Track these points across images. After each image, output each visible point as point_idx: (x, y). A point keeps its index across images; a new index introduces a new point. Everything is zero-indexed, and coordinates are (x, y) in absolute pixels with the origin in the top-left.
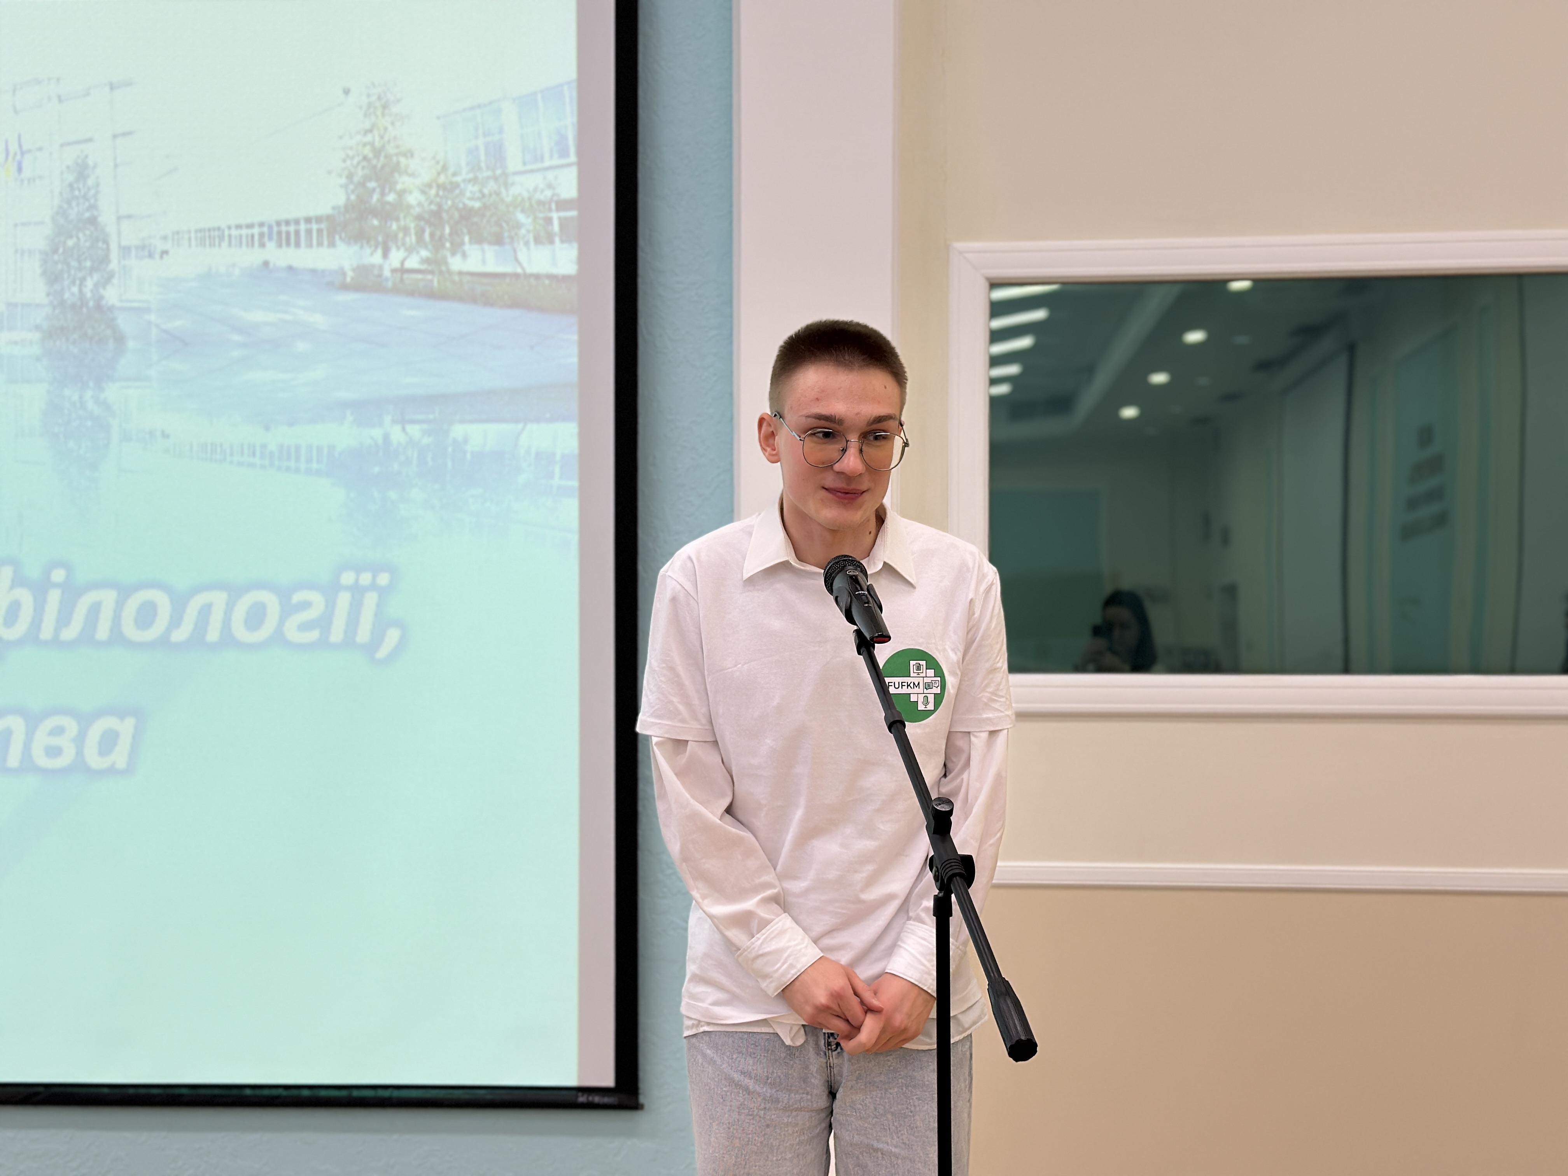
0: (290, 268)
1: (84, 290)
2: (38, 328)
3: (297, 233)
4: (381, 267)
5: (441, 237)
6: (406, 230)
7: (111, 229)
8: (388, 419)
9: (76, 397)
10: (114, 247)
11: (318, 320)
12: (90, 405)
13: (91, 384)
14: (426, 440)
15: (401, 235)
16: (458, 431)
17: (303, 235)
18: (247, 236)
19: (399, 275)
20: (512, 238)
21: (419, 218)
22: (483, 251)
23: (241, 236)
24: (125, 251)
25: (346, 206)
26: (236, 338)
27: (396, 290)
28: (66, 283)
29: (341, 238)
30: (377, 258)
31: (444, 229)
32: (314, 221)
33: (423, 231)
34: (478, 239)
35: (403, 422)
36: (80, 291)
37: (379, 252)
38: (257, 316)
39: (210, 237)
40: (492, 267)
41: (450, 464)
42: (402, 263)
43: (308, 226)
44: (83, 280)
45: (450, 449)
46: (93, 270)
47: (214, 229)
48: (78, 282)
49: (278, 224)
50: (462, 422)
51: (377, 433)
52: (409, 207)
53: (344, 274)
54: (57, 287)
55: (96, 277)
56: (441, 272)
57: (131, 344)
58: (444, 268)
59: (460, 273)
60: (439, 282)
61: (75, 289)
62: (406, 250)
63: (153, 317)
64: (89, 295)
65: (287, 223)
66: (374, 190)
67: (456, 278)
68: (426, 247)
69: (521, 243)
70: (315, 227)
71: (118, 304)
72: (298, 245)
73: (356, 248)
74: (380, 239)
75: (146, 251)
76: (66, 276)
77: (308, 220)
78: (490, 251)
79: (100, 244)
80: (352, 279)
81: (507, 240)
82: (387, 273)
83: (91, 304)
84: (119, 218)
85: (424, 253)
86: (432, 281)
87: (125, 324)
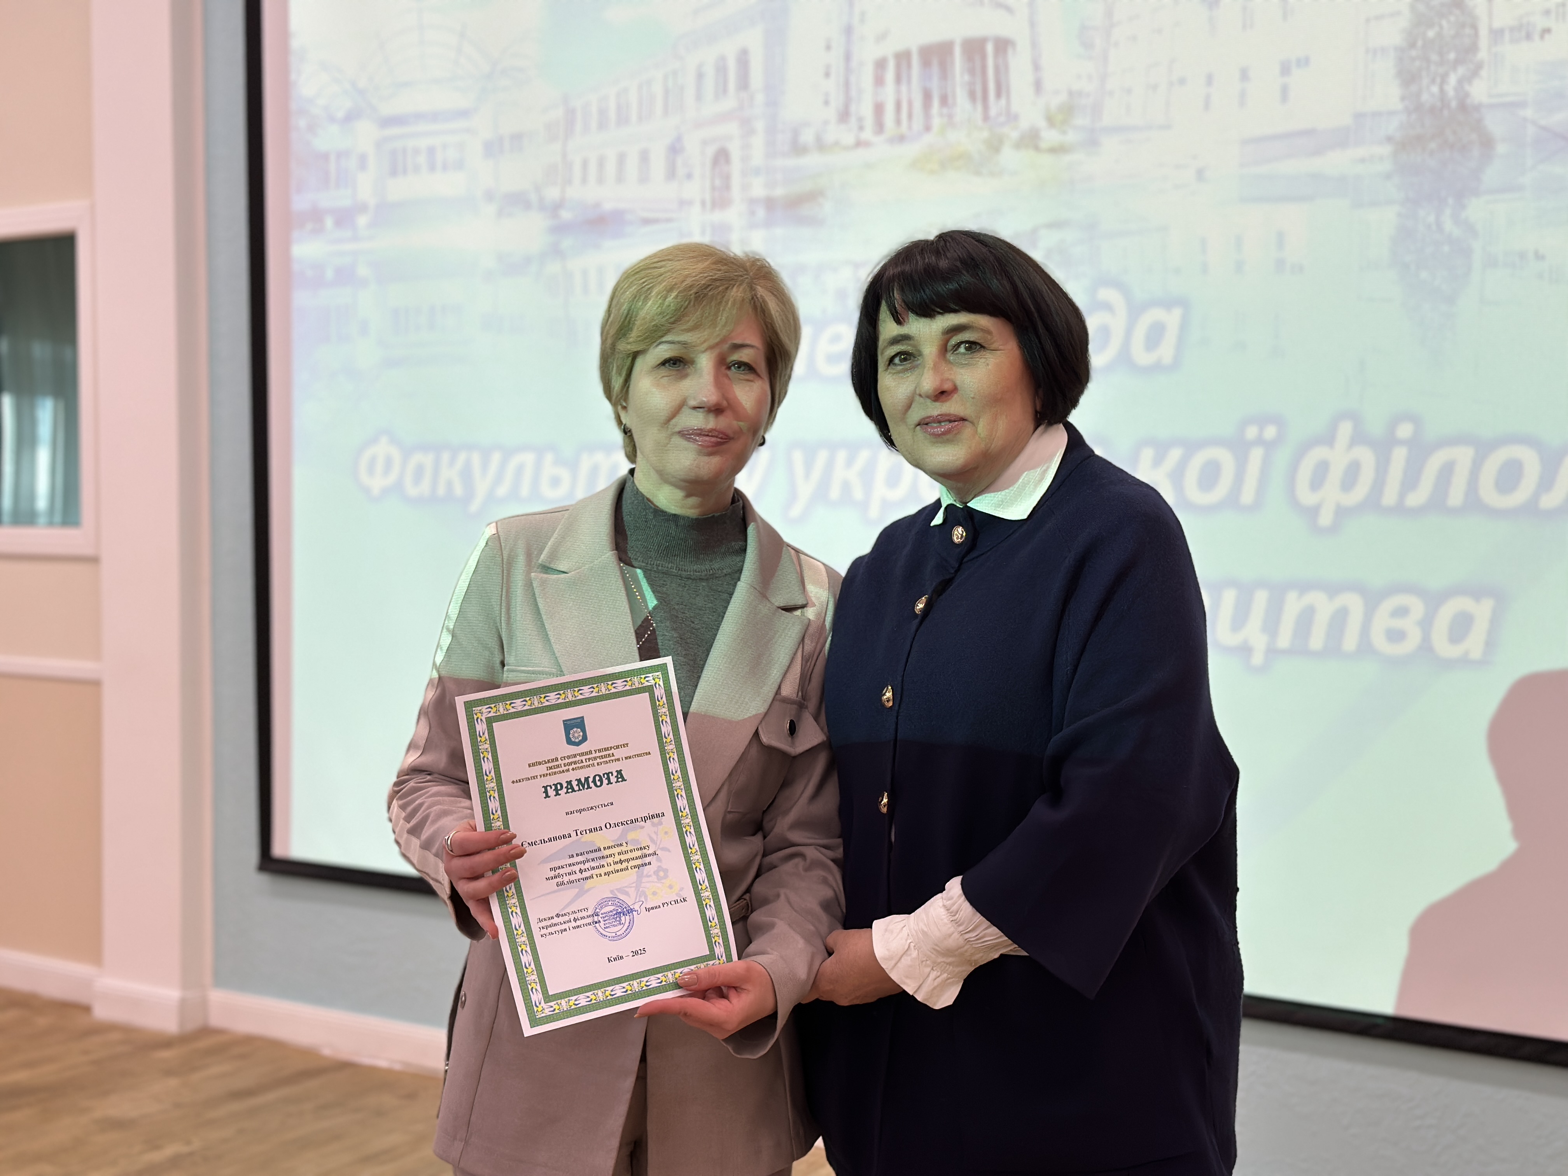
1: (1445, 87)
2: (1389, 139)
7: (1481, 12)
9: (1432, 219)
10: (1483, 32)
12: (1448, 225)
13: (1451, 201)
24: (1497, 34)
28: (1425, 81)
36: (1442, 90)
44: (1444, 78)
46: (1457, 62)
48: (1438, 80)
54: (1414, 88)
55: (1461, 71)
57: (1501, 149)
61: (1435, 89)
63: (1529, 113)
64: (1451, 93)
71: (1485, 100)
75: (1523, 31)
76: (1424, 74)
79: (1468, 31)
83: (1454, 104)
87: (1495, 124)
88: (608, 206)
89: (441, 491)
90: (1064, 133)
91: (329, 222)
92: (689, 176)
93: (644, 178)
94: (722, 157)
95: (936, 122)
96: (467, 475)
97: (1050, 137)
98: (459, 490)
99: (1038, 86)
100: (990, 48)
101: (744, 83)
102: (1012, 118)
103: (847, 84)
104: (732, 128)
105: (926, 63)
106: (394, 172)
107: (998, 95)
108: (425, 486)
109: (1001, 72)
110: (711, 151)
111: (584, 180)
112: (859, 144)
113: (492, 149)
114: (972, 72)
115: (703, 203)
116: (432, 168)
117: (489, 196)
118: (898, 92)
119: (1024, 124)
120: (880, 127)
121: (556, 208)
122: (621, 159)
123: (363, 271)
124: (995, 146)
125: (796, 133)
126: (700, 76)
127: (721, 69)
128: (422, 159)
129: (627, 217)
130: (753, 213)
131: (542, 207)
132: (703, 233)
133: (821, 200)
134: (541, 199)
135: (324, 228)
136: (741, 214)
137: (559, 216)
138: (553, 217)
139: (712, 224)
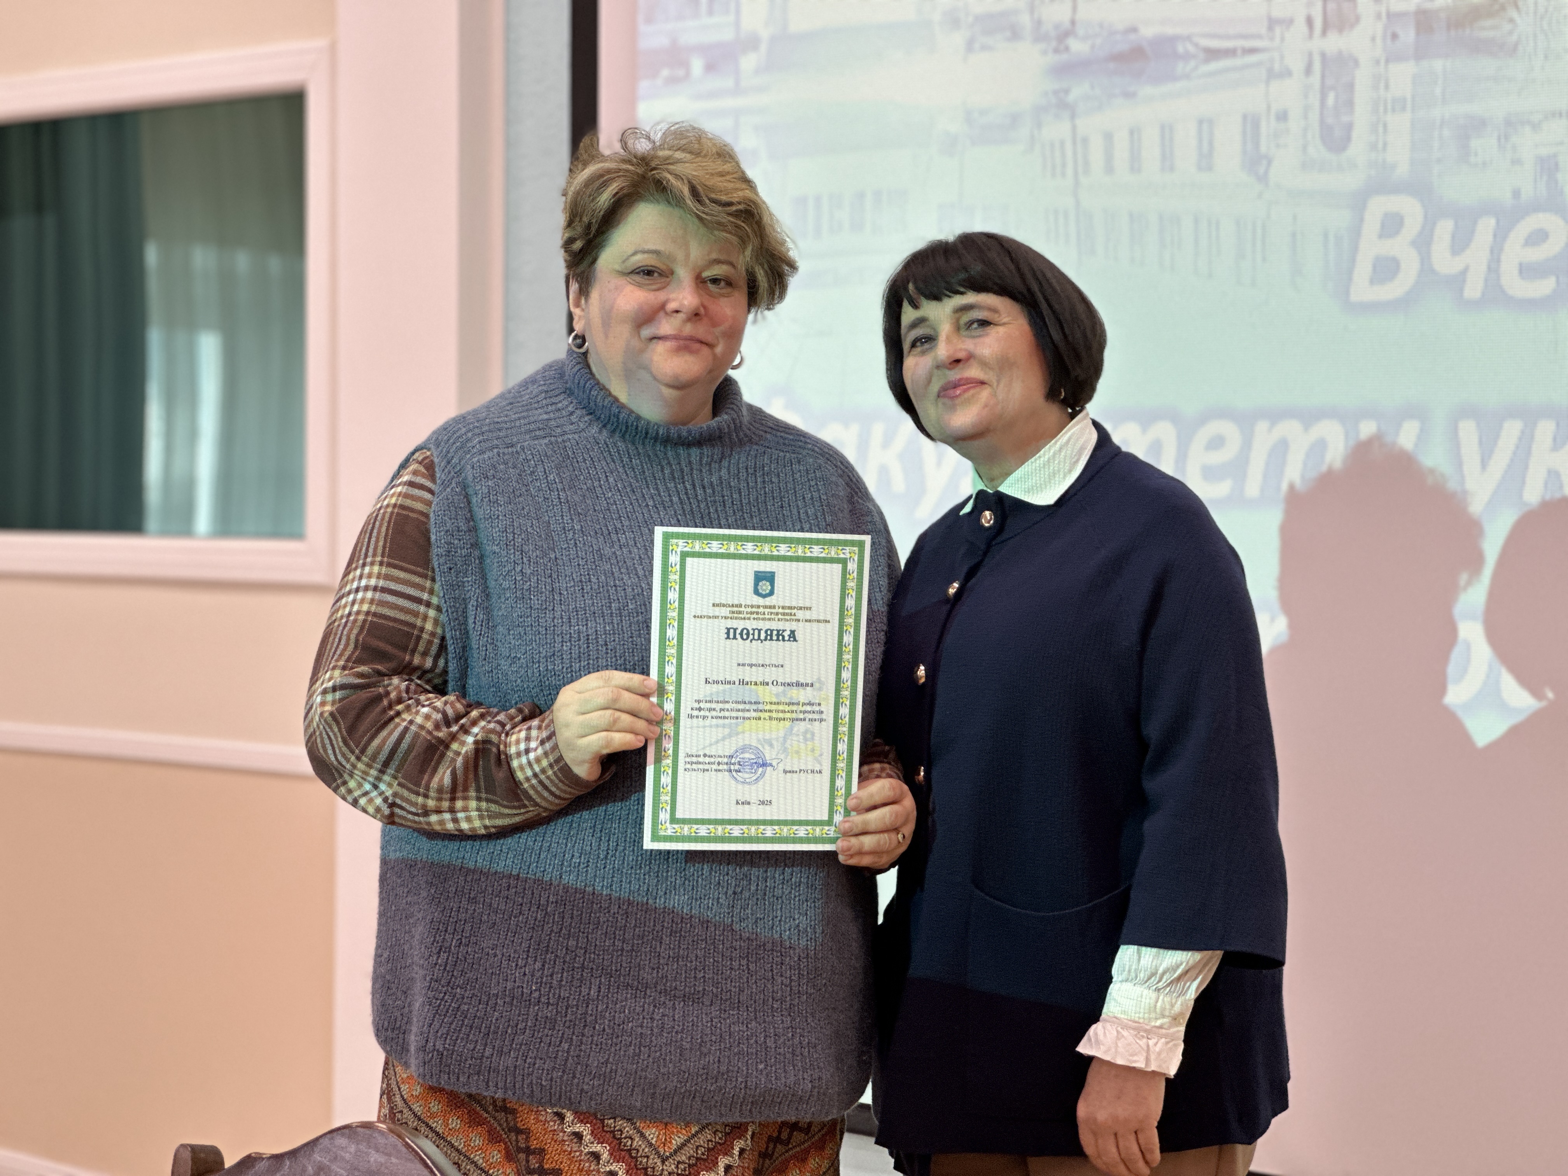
88: (1148, 32)
91: (697, 65)
98: (898, 484)
115: (1310, 21)
117: (953, 20)
121: (1064, 34)
129: (1180, 49)
130: (1395, 36)
131: (1039, 37)
132: (1308, 70)
133: (1513, 13)
134: (1039, 23)
135: (688, 74)
136: (1373, 39)
137: (1067, 49)
138: (1056, 51)
139: (1323, 55)
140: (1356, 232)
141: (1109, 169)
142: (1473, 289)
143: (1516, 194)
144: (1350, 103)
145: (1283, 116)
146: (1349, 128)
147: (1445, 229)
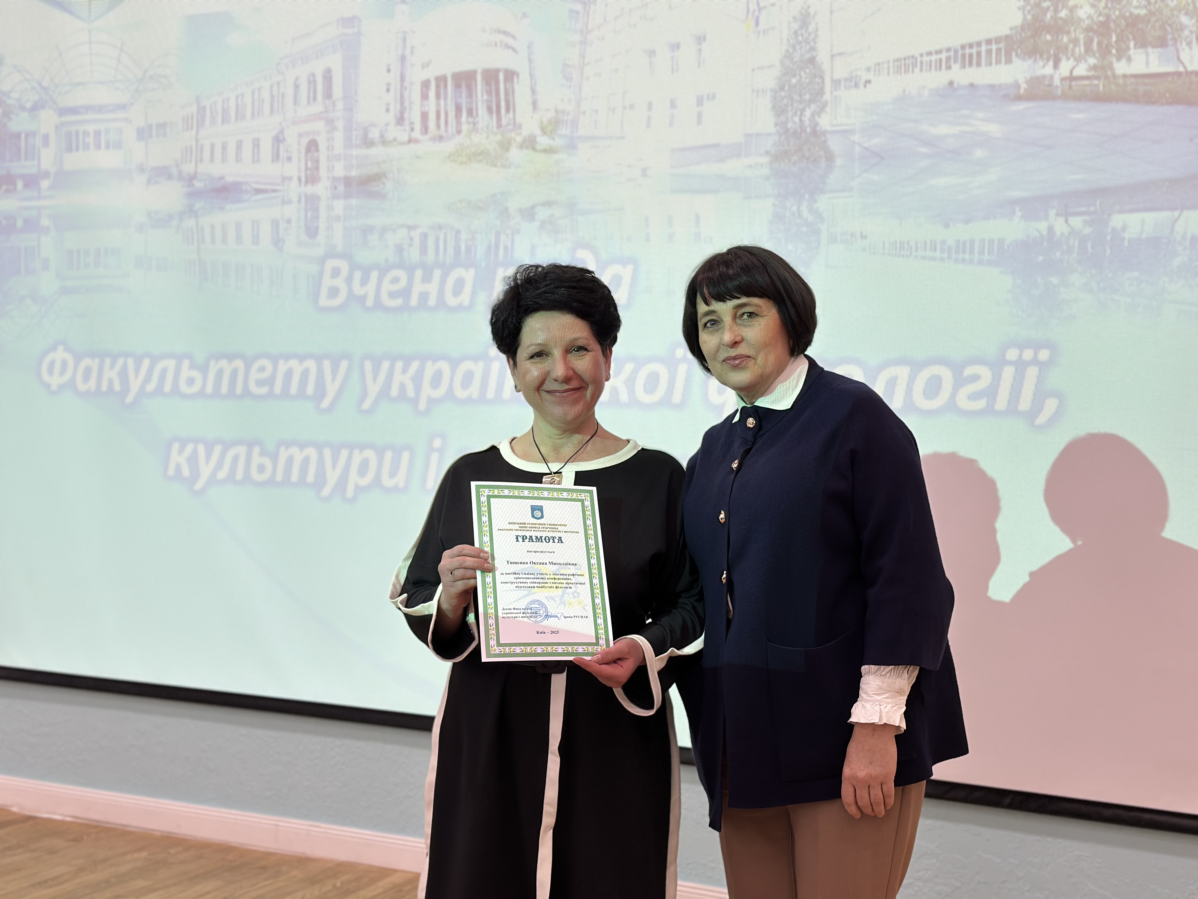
0: (972, 85)
1: (803, 118)
2: (767, 153)
3: (979, 54)
4: (1052, 77)
5: (1109, 46)
6: (1076, 42)
7: (826, 67)
8: (1052, 213)
9: (795, 208)
10: (828, 81)
11: (994, 129)
12: (805, 214)
13: (807, 197)
14: (1088, 230)
15: (1071, 46)
16: (1117, 220)
17: (983, 54)
18: (936, 61)
19: (1068, 82)
20: (1175, 40)
21: (1089, 29)
22: (1147, 54)
23: (931, 61)
24: (836, 83)
25: (1023, 27)
26: (924, 150)
27: (1065, 97)
28: (790, 114)
29: (1017, 54)
30: (1048, 70)
31: (1111, 37)
32: (993, 43)
33: (1092, 41)
34: (1142, 44)
35: (1066, 214)
36: (801, 120)
37: (1051, 63)
38: (943, 130)
39: (905, 65)
40: (1155, 67)
41: (1108, 251)
42: (1071, 72)
43: (989, 47)
44: (803, 110)
45: (1109, 238)
46: (812, 101)
47: (909, 58)
48: (799, 113)
49: (963, 47)
50: (1120, 212)
51: (1043, 226)
52: (1080, 20)
53: (1018, 86)
54: (783, 118)
55: (813, 107)
56: (1107, 77)
57: (839, 161)
58: (1109, 73)
59: (1125, 76)
60: (1104, 86)
61: (797, 119)
62: (1075, 59)
63: (856, 138)
64: (807, 123)
65: (971, 46)
66: (1048, 9)
67: (1121, 81)
68: (1094, 56)
69: (1184, 44)
70: (994, 47)
71: (829, 128)
72: (979, 64)
73: (1030, 62)
74: (1052, 52)
75: (853, 82)
76: (790, 108)
77: (989, 42)
78: (1154, 53)
79: (817, 80)
80: (1025, 89)
81: (1170, 43)
82: (1057, 82)
83: (808, 130)
84: (832, 56)
85: (1092, 61)
86: (1098, 86)
87: (834, 144)
88: (229, 179)
89: (104, 388)
90: (554, 139)
91: (20, 185)
92: (289, 159)
93: (256, 159)
94: (313, 146)
95: (465, 127)
96: (123, 375)
97: (543, 141)
98: (117, 387)
99: (535, 105)
100: (501, 76)
101: (328, 94)
102: (518, 127)
103: (402, 97)
104: (320, 125)
105: (457, 86)
106: (69, 149)
107: (508, 110)
108: (92, 384)
109: (509, 93)
110: (305, 141)
111: (212, 160)
112: (410, 141)
113: (143, 134)
114: (489, 93)
115: (299, 179)
116: (98, 147)
117: (141, 169)
118: (438, 105)
119: (525, 132)
120: (425, 130)
121: (192, 178)
122: (239, 145)
123: (45, 222)
124: (506, 146)
125: (366, 132)
126: (297, 87)
127: (312, 82)
128: (90, 140)
129: (244, 187)
130: (336, 188)
131: (180, 178)
132: (299, 201)
133: (384, 180)
134: (180, 172)
135: (15, 189)
136: (327, 189)
137: (193, 185)
138: (189, 186)
139: (306, 195)
140: (321, 273)
141: (213, 242)
142: (370, 302)
143: (387, 260)
144: (317, 217)
145: (289, 221)
146: (317, 228)
147: (358, 275)
